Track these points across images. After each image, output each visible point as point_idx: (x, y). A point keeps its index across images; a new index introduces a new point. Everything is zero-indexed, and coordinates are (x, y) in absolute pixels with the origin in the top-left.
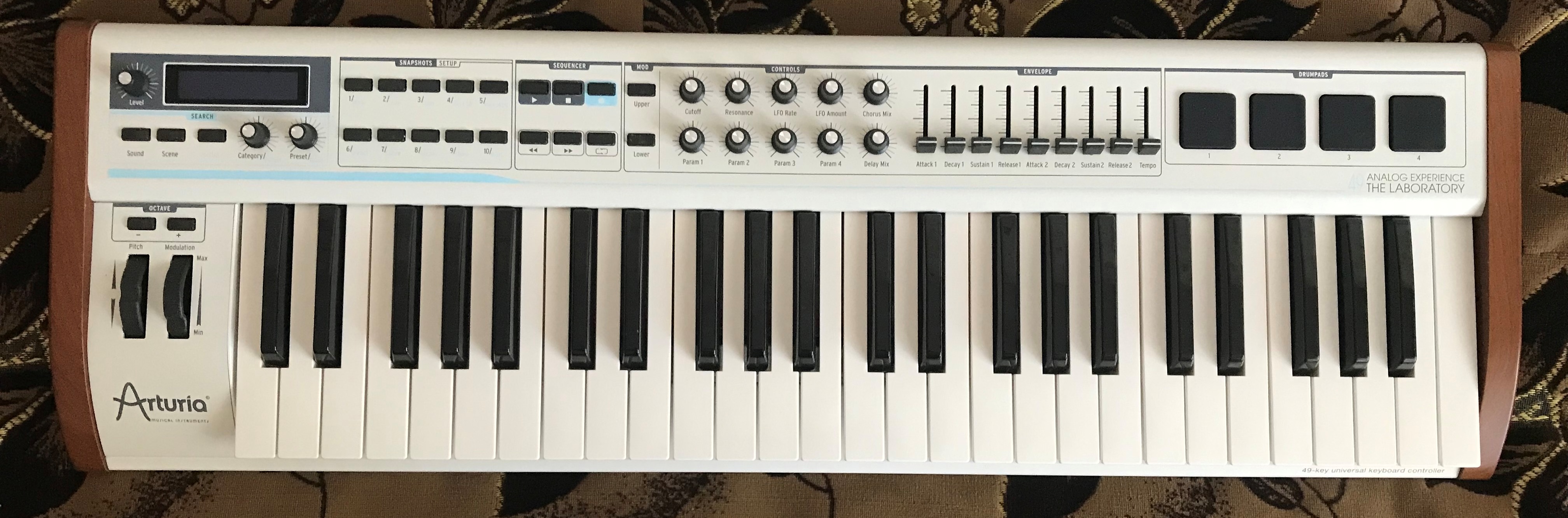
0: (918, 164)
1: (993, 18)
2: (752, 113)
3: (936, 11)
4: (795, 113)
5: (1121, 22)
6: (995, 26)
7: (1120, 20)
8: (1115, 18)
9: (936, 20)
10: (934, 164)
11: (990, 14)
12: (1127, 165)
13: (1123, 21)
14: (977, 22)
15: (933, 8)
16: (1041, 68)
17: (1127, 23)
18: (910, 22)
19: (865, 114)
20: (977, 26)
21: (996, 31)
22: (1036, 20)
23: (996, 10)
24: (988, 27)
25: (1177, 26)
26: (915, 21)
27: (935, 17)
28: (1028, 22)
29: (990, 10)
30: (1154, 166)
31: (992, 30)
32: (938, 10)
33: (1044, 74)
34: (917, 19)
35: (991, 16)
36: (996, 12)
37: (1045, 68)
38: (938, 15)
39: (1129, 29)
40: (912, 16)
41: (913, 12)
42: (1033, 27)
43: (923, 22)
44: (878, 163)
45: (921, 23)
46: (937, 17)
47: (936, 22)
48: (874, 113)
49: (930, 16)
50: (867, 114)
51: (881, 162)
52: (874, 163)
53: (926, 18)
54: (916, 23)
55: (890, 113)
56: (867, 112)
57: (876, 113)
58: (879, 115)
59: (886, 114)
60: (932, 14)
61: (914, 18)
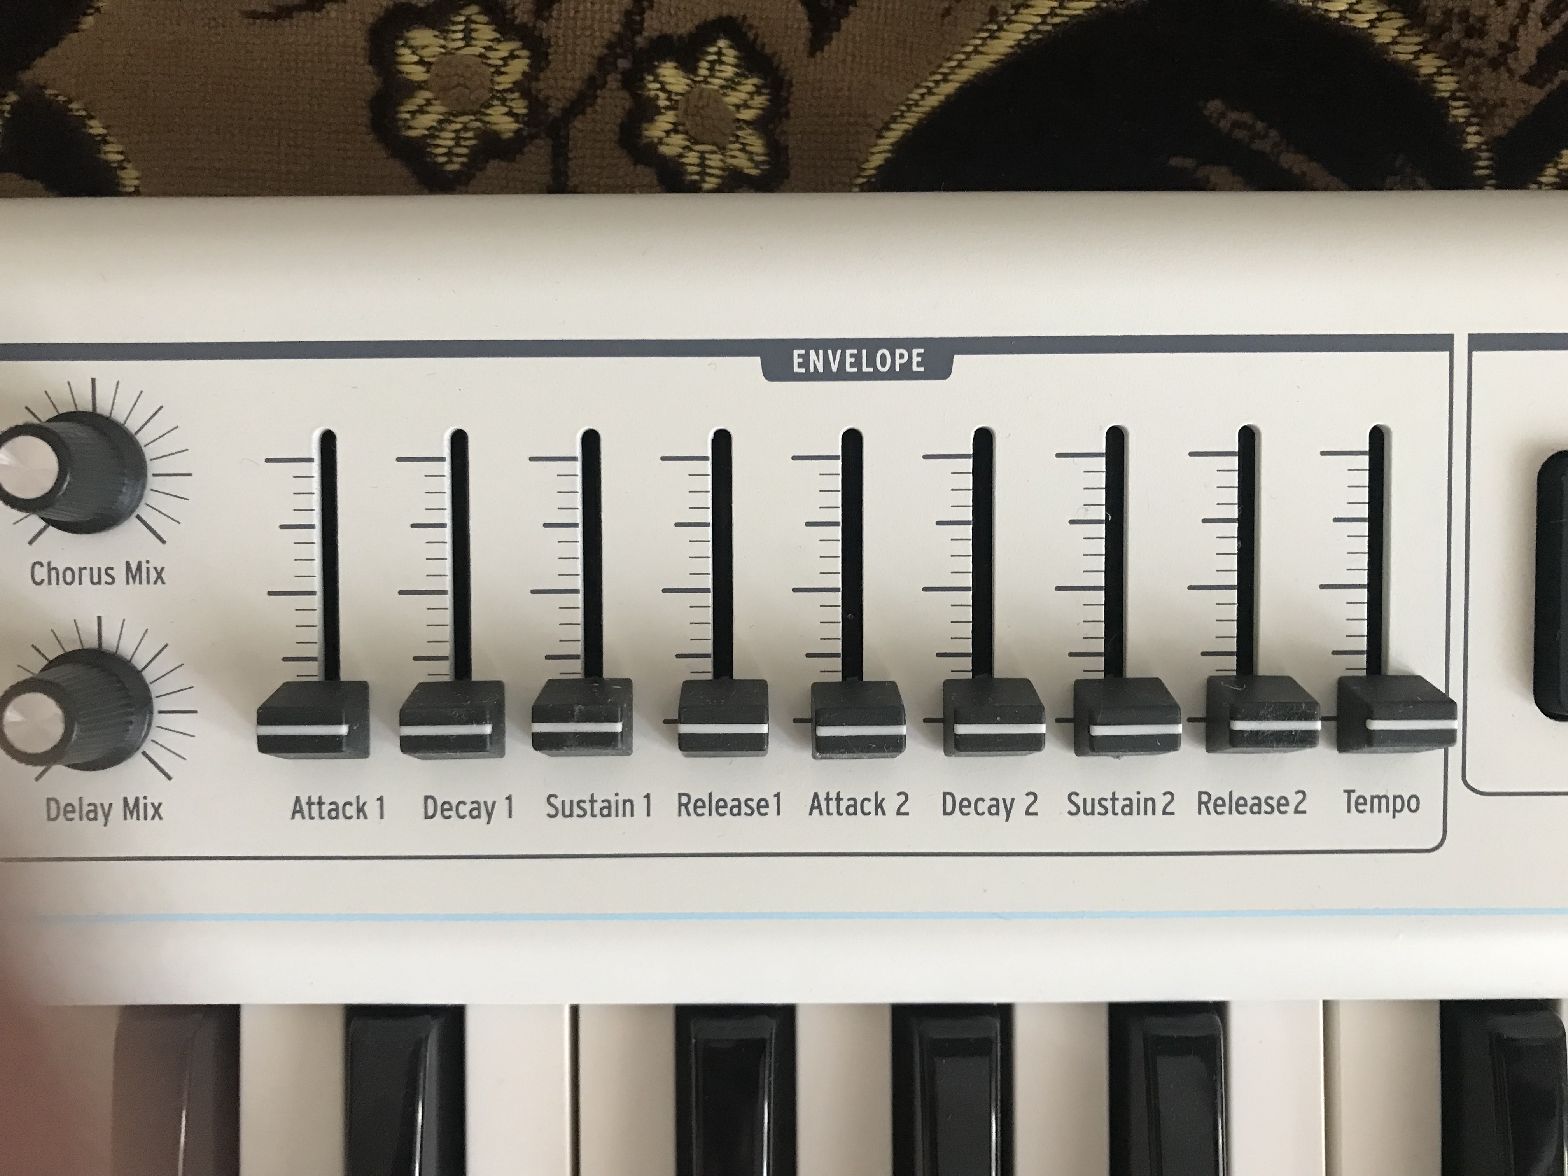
0: (297, 809)
1: (747, 115)
3: (510, 90)
5: (1236, 125)
6: (757, 145)
7: (1234, 116)
8: (1215, 106)
9: (515, 126)
10: (372, 809)
11: (734, 98)
12: (1283, 801)
13: (1246, 117)
14: (675, 129)
15: (499, 79)
16: (872, 345)
17: (1260, 126)
18: (412, 133)
19: (41, 573)
20: (673, 146)
21: (757, 164)
22: (912, 118)
23: (755, 81)
24: (722, 149)
25: (1458, 132)
26: (433, 132)
27: (510, 114)
28: (879, 125)
29: (731, 85)
30: (1412, 804)
31: (741, 162)
32: (517, 86)
33: (891, 375)
34: (440, 122)
35: (738, 107)
36: (758, 91)
37: (892, 344)
38: (520, 106)
39: (1268, 149)
40: (421, 110)
41: (422, 97)
42: (900, 146)
43: (462, 132)
44: (111, 805)
45: (458, 139)
46: (515, 111)
47: (511, 134)
48: (85, 568)
49: (489, 111)
50: (53, 573)
51: (125, 799)
52: (92, 808)
53: (472, 117)
54: (438, 137)
55: (159, 569)
56: (53, 566)
57: (91, 569)
58: (110, 580)
59: (138, 575)
60: (495, 102)
61: (427, 120)
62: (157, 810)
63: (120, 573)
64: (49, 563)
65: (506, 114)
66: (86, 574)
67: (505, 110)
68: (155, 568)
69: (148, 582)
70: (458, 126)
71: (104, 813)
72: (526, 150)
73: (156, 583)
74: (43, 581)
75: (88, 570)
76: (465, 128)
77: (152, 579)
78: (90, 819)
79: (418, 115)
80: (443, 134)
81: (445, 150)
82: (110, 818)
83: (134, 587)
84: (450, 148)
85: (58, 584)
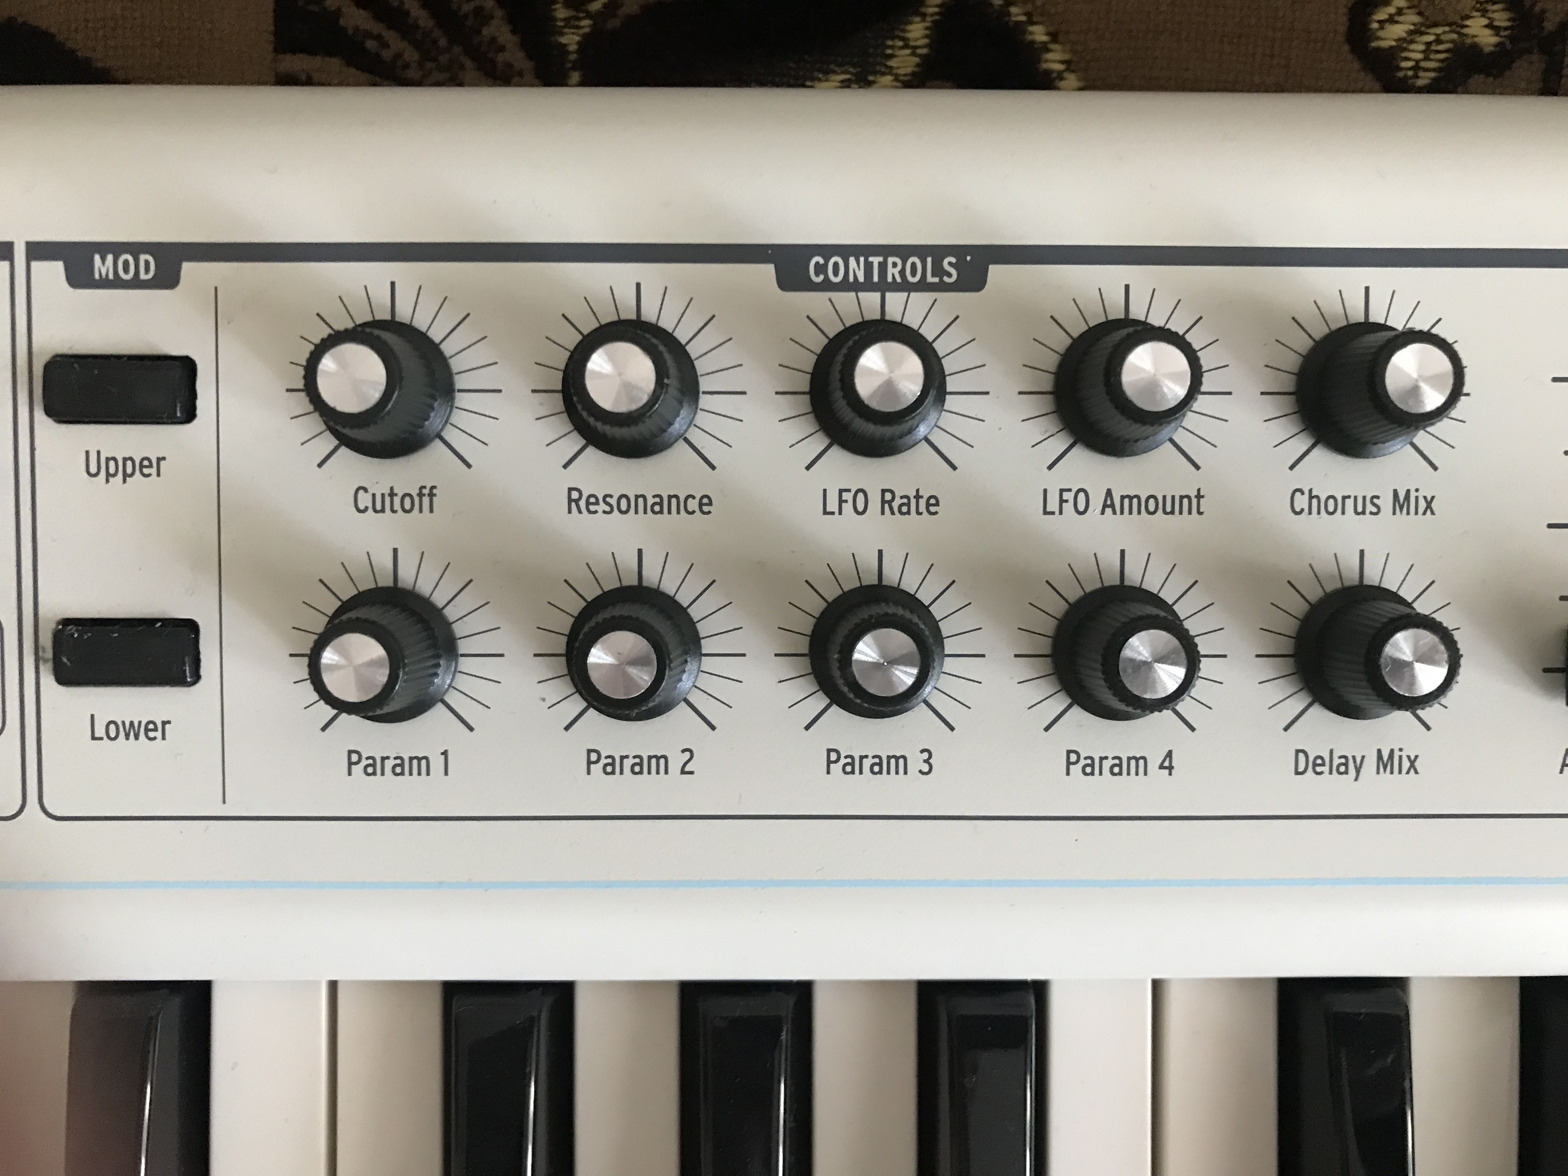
2: (705, 502)
4: (933, 502)
9: (1494, 40)
18: (1384, 44)
19: (1301, 502)
26: (1403, 44)
27: (1489, 26)
34: (1411, 33)
38: (1502, 19)
40: (1391, 20)
43: (1434, 44)
44: (1363, 757)
45: (1427, 52)
46: (1496, 23)
47: (1492, 48)
48: (1349, 497)
49: (1467, 23)
50: (1315, 501)
51: (1379, 751)
52: (1343, 760)
53: (1447, 29)
54: (1406, 49)
55: (1429, 498)
56: (1314, 494)
57: (1356, 498)
58: (1375, 510)
59: (1406, 504)
60: (1475, 14)
61: (1398, 30)
62: (1412, 763)
63: (1386, 503)
64: (1310, 491)
65: (1486, 26)
66: (1349, 503)
67: (1485, 21)
68: (1425, 498)
69: (1416, 513)
70: (1431, 38)
71: (1356, 767)
72: (1515, 65)
73: (1424, 513)
74: (1302, 510)
75: (1352, 499)
76: (1438, 41)
77: (1421, 510)
78: (1340, 773)
79: (1387, 25)
80: (1413, 47)
81: (1410, 64)
82: (1363, 770)
83: (1401, 517)
84: (1417, 61)
85: (1319, 513)
